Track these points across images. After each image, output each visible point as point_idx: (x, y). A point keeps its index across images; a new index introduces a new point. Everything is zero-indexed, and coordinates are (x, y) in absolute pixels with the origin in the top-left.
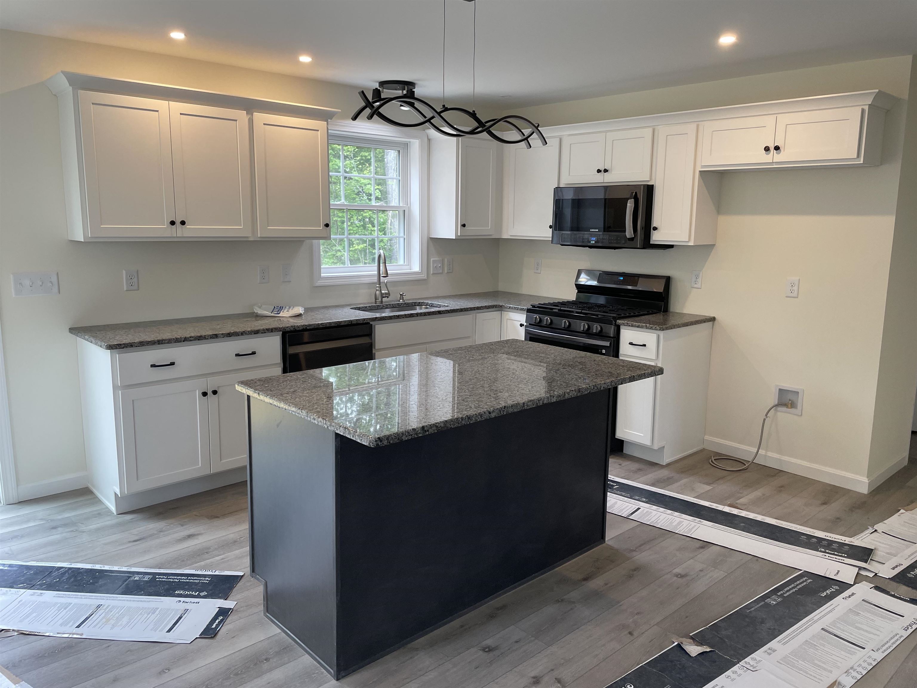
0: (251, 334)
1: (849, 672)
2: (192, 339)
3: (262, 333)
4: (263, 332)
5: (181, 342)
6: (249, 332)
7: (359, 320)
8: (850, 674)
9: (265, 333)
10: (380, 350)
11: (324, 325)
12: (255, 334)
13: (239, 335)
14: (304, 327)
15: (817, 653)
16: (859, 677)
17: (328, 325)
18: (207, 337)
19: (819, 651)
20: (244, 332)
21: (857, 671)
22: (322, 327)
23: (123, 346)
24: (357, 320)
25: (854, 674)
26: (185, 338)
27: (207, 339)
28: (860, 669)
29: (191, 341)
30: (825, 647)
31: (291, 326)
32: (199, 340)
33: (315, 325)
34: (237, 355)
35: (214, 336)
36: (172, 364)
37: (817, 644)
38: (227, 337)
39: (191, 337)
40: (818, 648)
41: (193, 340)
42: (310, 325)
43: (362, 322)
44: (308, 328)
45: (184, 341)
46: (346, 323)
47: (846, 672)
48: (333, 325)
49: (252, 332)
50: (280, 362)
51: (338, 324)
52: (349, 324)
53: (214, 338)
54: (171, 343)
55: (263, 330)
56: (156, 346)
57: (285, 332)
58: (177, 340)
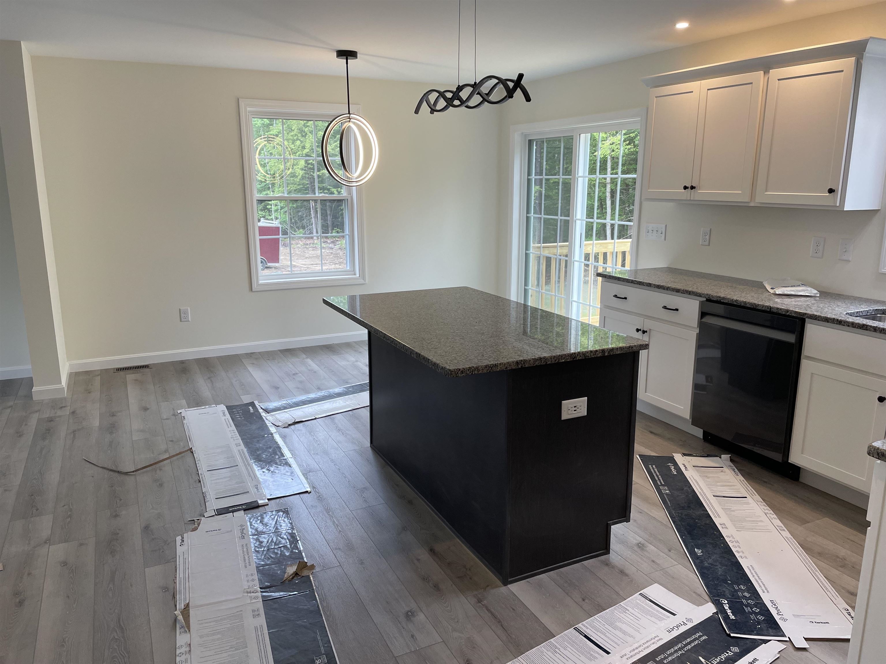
0: (674, 291)
1: (188, 647)
2: (635, 282)
3: (682, 293)
5: (629, 283)
6: (672, 288)
8: (186, 646)
9: (684, 293)
10: (809, 358)
11: (738, 302)
12: (677, 292)
13: (665, 290)
14: (719, 299)
15: (229, 644)
16: (178, 652)
18: (644, 284)
19: (228, 648)
20: (669, 287)
21: (184, 654)
22: (736, 304)
25: (183, 650)
26: (632, 280)
27: (645, 285)
28: (183, 658)
30: (229, 655)
32: (639, 285)
34: (665, 307)
35: (649, 285)
36: (626, 298)
37: (236, 652)
38: (657, 288)
40: (232, 649)
41: (636, 284)
43: (784, 313)
44: (722, 301)
45: (631, 283)
46: (763, 309)
47: (190, 645)
48: (748, 305)
49: (675, 289)
50: (696, 327)
51: (755, 306)
52: (767, 310)
53: (648, 286)
54: (624, 282)
55: (683, 290)
56: (616, 281)
57: (705, 299)
58: (627, 281)
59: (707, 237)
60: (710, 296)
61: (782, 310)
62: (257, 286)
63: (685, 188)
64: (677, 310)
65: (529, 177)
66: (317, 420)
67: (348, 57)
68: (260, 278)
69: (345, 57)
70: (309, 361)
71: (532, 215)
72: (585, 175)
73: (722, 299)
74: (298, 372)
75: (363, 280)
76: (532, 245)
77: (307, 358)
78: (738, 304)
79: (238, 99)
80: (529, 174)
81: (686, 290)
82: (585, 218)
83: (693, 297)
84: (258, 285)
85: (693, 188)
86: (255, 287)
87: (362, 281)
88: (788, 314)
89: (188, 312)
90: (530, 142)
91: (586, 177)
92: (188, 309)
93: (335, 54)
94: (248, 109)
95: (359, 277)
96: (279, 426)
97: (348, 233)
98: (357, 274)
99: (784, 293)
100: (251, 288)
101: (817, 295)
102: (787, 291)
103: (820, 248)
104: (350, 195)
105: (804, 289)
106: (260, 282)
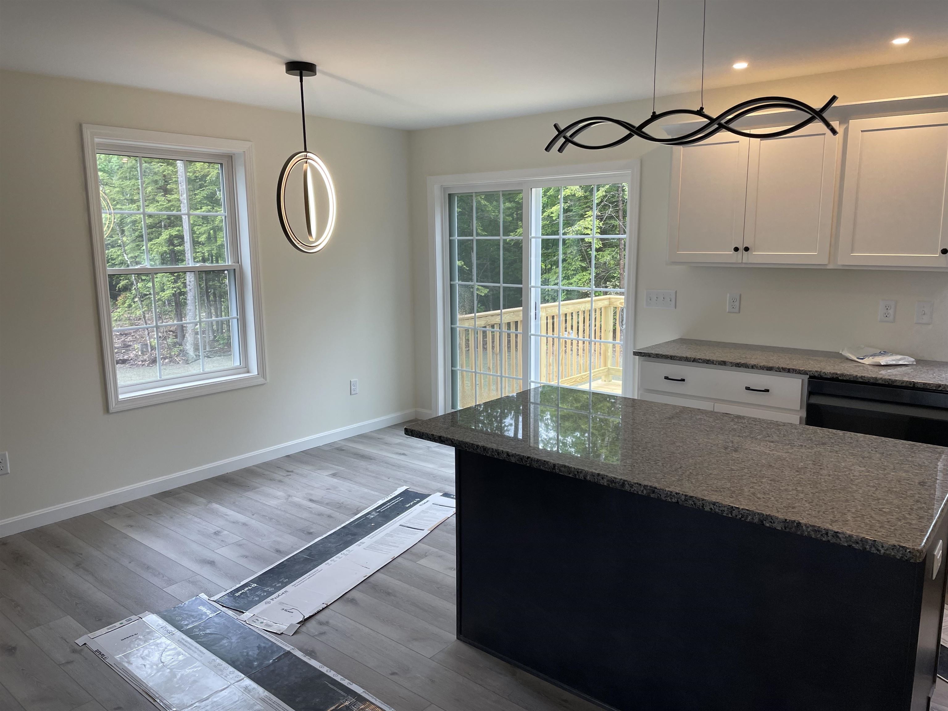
0: (763, 370)
2: (700, 361)
3: (776, 371)
4: (778, 370)
5: (691, 362)
6: (760, 366)
7: (929, 384)
9: (780, 371)
11: (866, 379)
12: (767, 370)
13: (749, 368)
14: (835, 376)
17: (872, 381)
20: (755, 365)
23: (643, 354)
24: (924, 384)
26: (694, 359)
27: (715, 364)
29: (699, 362)
31: (816, 371)
32: (707, 363)
33: (852, 377)
34: (748, 388)
35: (722, 363)
36: (683, 380)
38: (736, 366)
39: (699, 359)
42: (842, 375)
43: (934, 388)
45: (693, 361)
46: (904, 385)
48: (880, 382)
49: (765, 367)
50: (799, 409)
51: (890, 382)
52: (910, 385)
53: (722, 365)
54: (682, 361)
55: (778, 368)
56: (669, 361)
57: (811, 377)
58: (687, 359)
59: (737, 304)
60: (822, 373)
61: (932, 385)
62: (116, 404)
63: (736, 249)
64: (767, 391)
65: (451, 238)
66: (331, 607)
67: (304, 72)
68: (120, 390)
69: (299, 72)
70: (215, 506)
71: (457, 282)
72: (537, 236)
73: (840, 377)
74: (219, 529)
75: (264, 378)
76: (459, 316)
77: (209, 502)
78: (864, 381)
79: (81, 126)
80: (451, 234)
81: (782, 368)
82: (540, 285)
83: (794, 375)
84: (118, 402)
85: (747, 249)
86: (114, 405)
87: (261, 380)
88: (940, 389)
89: (6, 458)
90: (451, 197)
91: (539, 238)
92: (5, 455)
93: (284, 68)
94: (97, 140)
95: (258, 374)
96: (282, 633)
97: (235, 315)
98: (254, 371)
99: (882, 364)
100: (107, 409)
101: (915, 363)
102: (883, 360)
103: (891, 311)
104: (238, 263)
105: (899, 357)
106: (121, 397)
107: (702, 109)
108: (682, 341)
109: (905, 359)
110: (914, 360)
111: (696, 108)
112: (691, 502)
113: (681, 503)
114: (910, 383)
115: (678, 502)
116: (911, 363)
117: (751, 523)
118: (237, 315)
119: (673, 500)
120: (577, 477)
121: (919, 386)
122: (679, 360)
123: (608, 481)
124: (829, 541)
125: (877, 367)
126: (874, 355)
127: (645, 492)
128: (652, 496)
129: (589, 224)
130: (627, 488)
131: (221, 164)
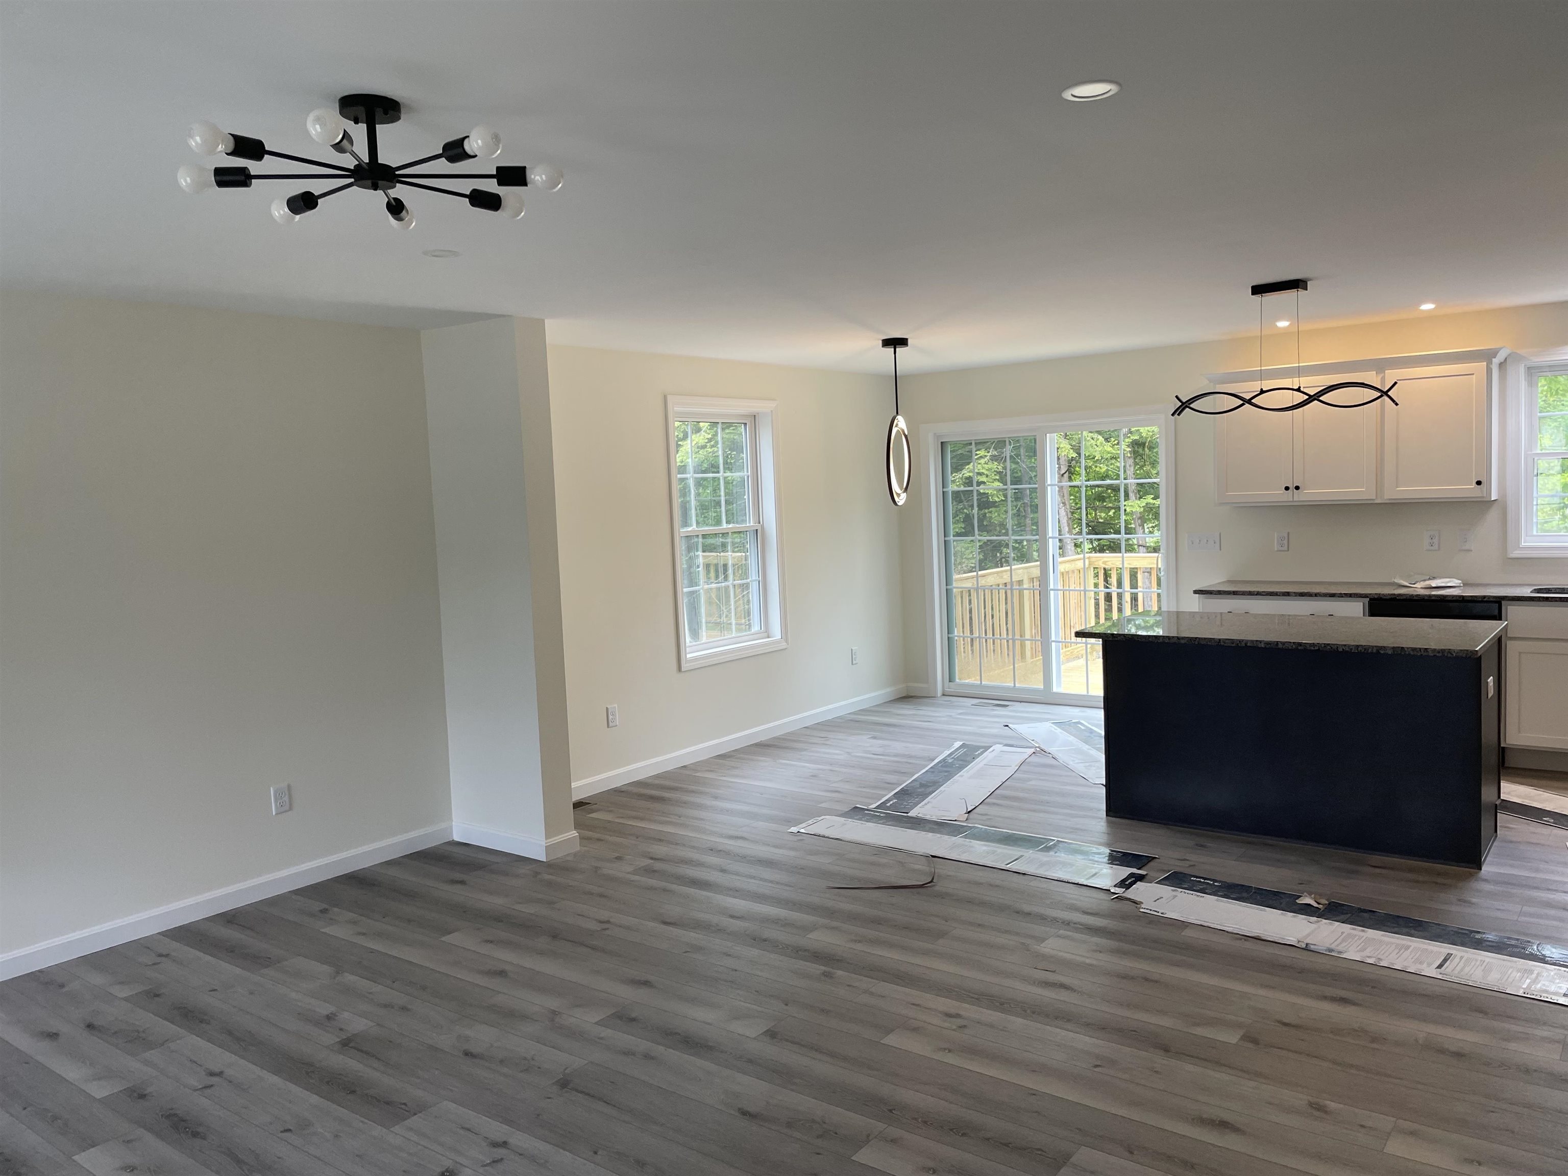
0: (1327, 597)
2: (1264, 594)
4: (1340, 596)
5: (1253, 595)
6: (1323, 594)
7: (1476, 596)
9: (1343, 597)
10: (1513, 638)
12: (1331, 597)
13: (1312, 596)
17: (1426, 598)
20: (1318, 593)
22: (1417, 598)
24: (1472, 597)
26: (1258, 592)
27: (1279, 596)
31: (1373, 594)
32: (1271, 595)
33: (1408, 596)
35: (1286, 594)
39: (1263, 592)
42: (1400, 595)
44: (1397, 598)
45: (1256, 595)
48: (1433, 598)
49: (1328, 594)
51: (1442, 597)
52: (1459, 599)
53: (1286, 596)
54: (1245, 595)
55: (1340, 594)
56: (1231, 596)
57: (1370, 599)
58: (1250, 594)
59: (1285, 542)
60: (1379, 595)
61: (1478, 597)
62: (688, 663)
63: (1287, 488)
64: (1332, 615)
65: (945, 490)
67: (898, 346)
68: (687, 650)
69: (893, 346)
71: (951, 538)
72: (1054, 483)
75: (786, 642)
76: (955, 577)
79: (666, 395)
80: (944, 485)
81: (1344, 594)
83: (1354, 599)
85: (1297, 488)
86: (686, 664)
87: (784, 645)
88: (1485, 600)
89: (616, 711)
90: (943, 445)
91: (1056, 485)
92: (615, 708)
93: (881, 342)
94: (675, 409)
95: (781, 639)
97: (755, 577)
98: (778, 636)
99: (1433, 586)
100: (679, 668)
101: (1462, 585)
102: (1434, 583)
103: (1436, 541)
104: (759, 523)
105: (1448, 580)
106: (689, 656)
107: (1300, 387)
108: (1230, 582)
109: (1453, 581)
110: (1460, 582)
111: (1296, 387)
112: (1329, 647)
113: (1321, 649)
114: (1460, 596)
115: (1319, 649)
116: (1458, 585)
117: (1372, 653)
118: (759, 577)
119: (1316, 648)
120: (1239, 645)
121: (1468, 599)
122: (1242, 595)
123: (1265, 643)
124: (1422, 655)
125: (1429, 590)
126: (1425, 580)
127: (1294, 647)
128: (1299, 648)
129: (983, 468)
130: (1280, 646)
131: (745, 424)
